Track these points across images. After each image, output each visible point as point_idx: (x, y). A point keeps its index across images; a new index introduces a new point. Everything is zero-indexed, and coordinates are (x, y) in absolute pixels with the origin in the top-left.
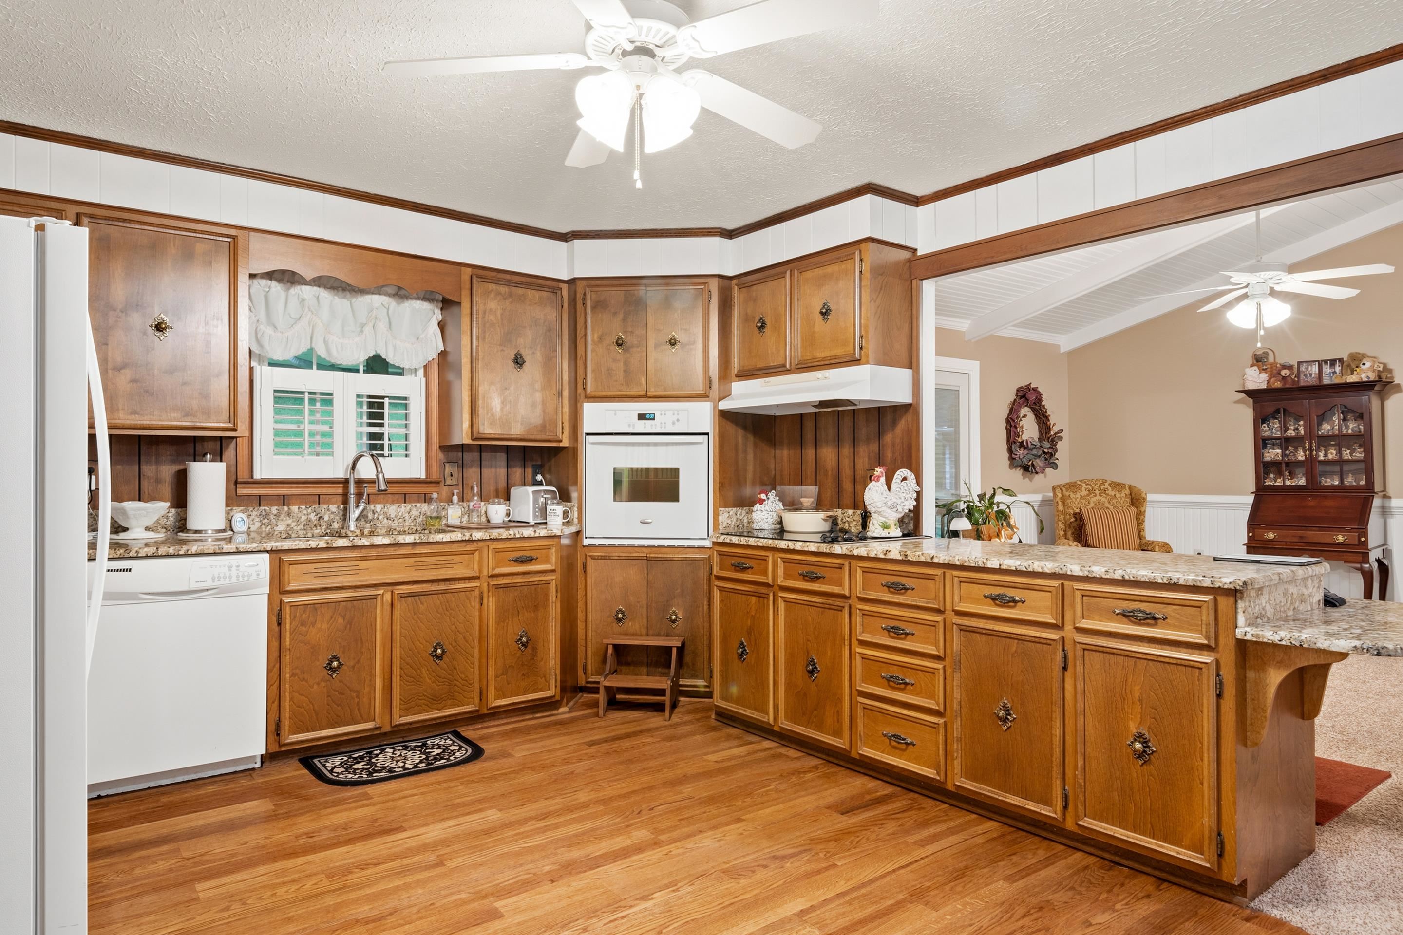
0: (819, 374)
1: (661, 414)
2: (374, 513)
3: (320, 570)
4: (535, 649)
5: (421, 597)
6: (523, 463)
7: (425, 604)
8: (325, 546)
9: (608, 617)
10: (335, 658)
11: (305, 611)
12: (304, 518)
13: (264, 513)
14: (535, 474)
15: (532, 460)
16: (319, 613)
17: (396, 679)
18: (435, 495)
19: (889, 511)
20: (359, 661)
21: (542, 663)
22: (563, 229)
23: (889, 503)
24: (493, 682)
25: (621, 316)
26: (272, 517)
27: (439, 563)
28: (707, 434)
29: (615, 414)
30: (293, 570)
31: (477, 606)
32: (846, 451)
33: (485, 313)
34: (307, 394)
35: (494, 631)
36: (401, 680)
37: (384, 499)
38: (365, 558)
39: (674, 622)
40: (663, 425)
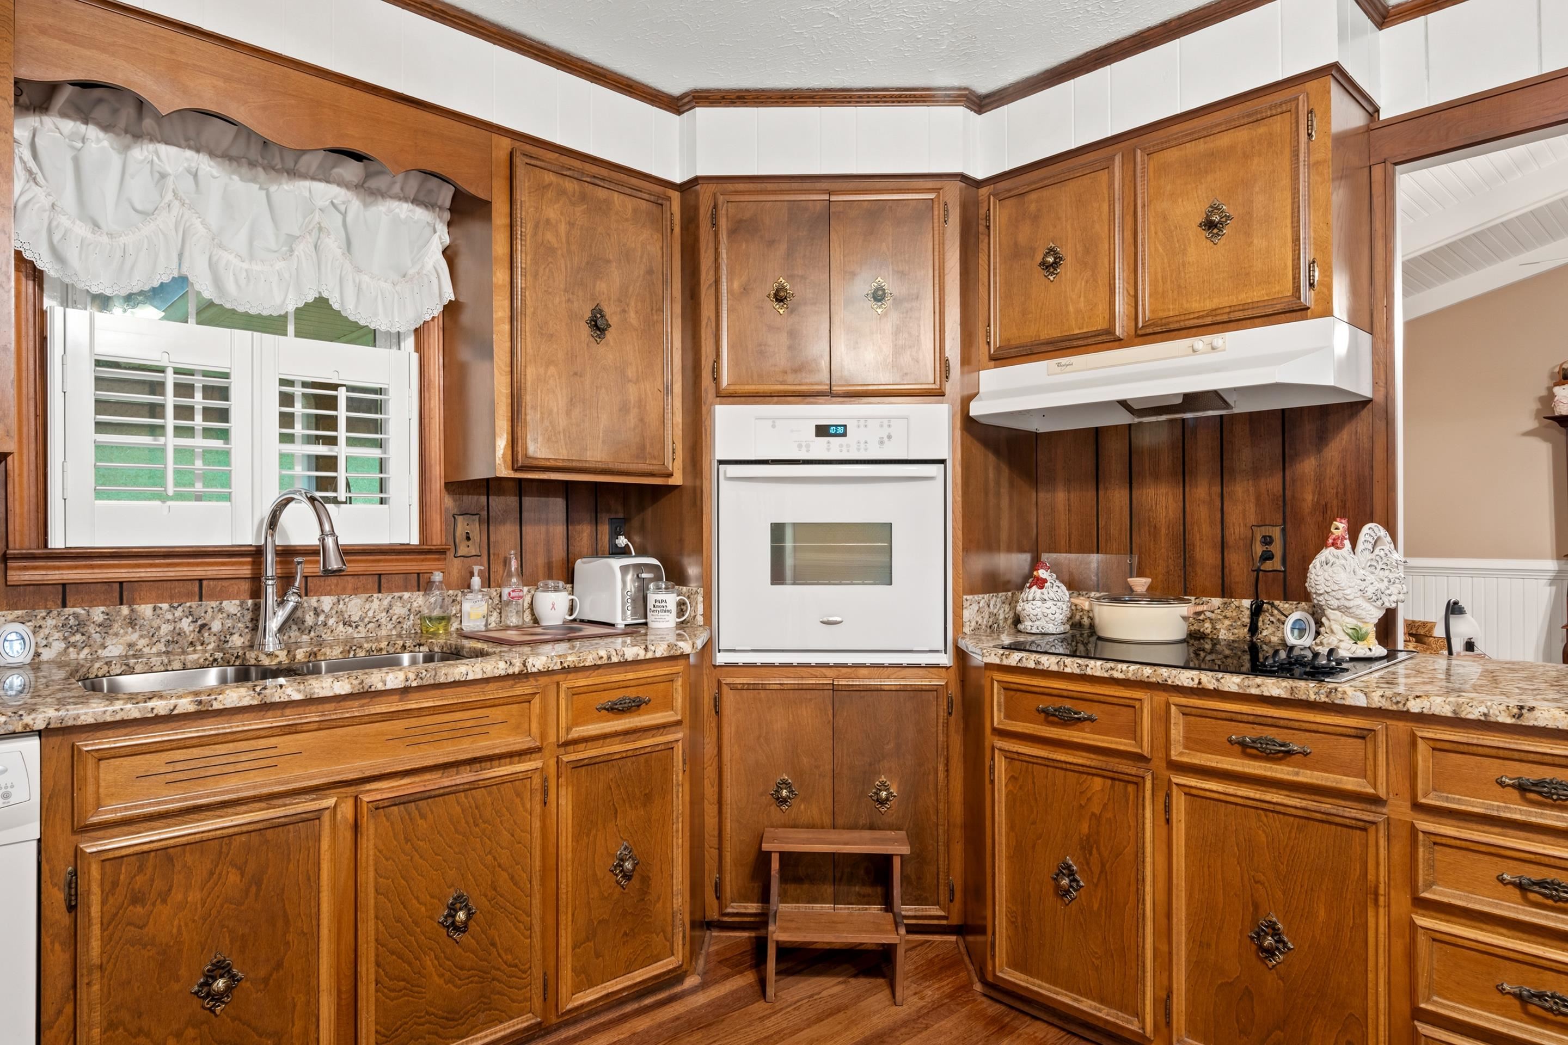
0: (1200, 342)
1: (859, 426)
2: (317, 613)
3: (179, 766)
4: (645, 880)
5: (420, 803)
6: (594, 515)
7: (430, 816)
8: (192, 708)
9: (762, 794)
10: (221, 968)
11: (141, 869)
12: (165, 629)
13: (72, 621)
14: (615, 534)
15: (609, 511)
16: (178, 867)
17: (367, 992)
18: (438, 577)
19: (1366, 605)
20: (279, 965)
21: (659, 905)
22: (675, 87)
23: (1370, 591)
24: (570, 959)
25: (783, 248)
26: (92, 629)
27: (459, 725)
28: (942, 462)
29: (774, 426)
30: (109, 772)
31: (538, 808)
32: (1202, 490)
33: (536, 226)
34: (170, 372)
35: (570, 855)
36: (377, 991)
37: (337, 585)
38: (293, 729)
39: (882, 802)
40: (862, 446)
